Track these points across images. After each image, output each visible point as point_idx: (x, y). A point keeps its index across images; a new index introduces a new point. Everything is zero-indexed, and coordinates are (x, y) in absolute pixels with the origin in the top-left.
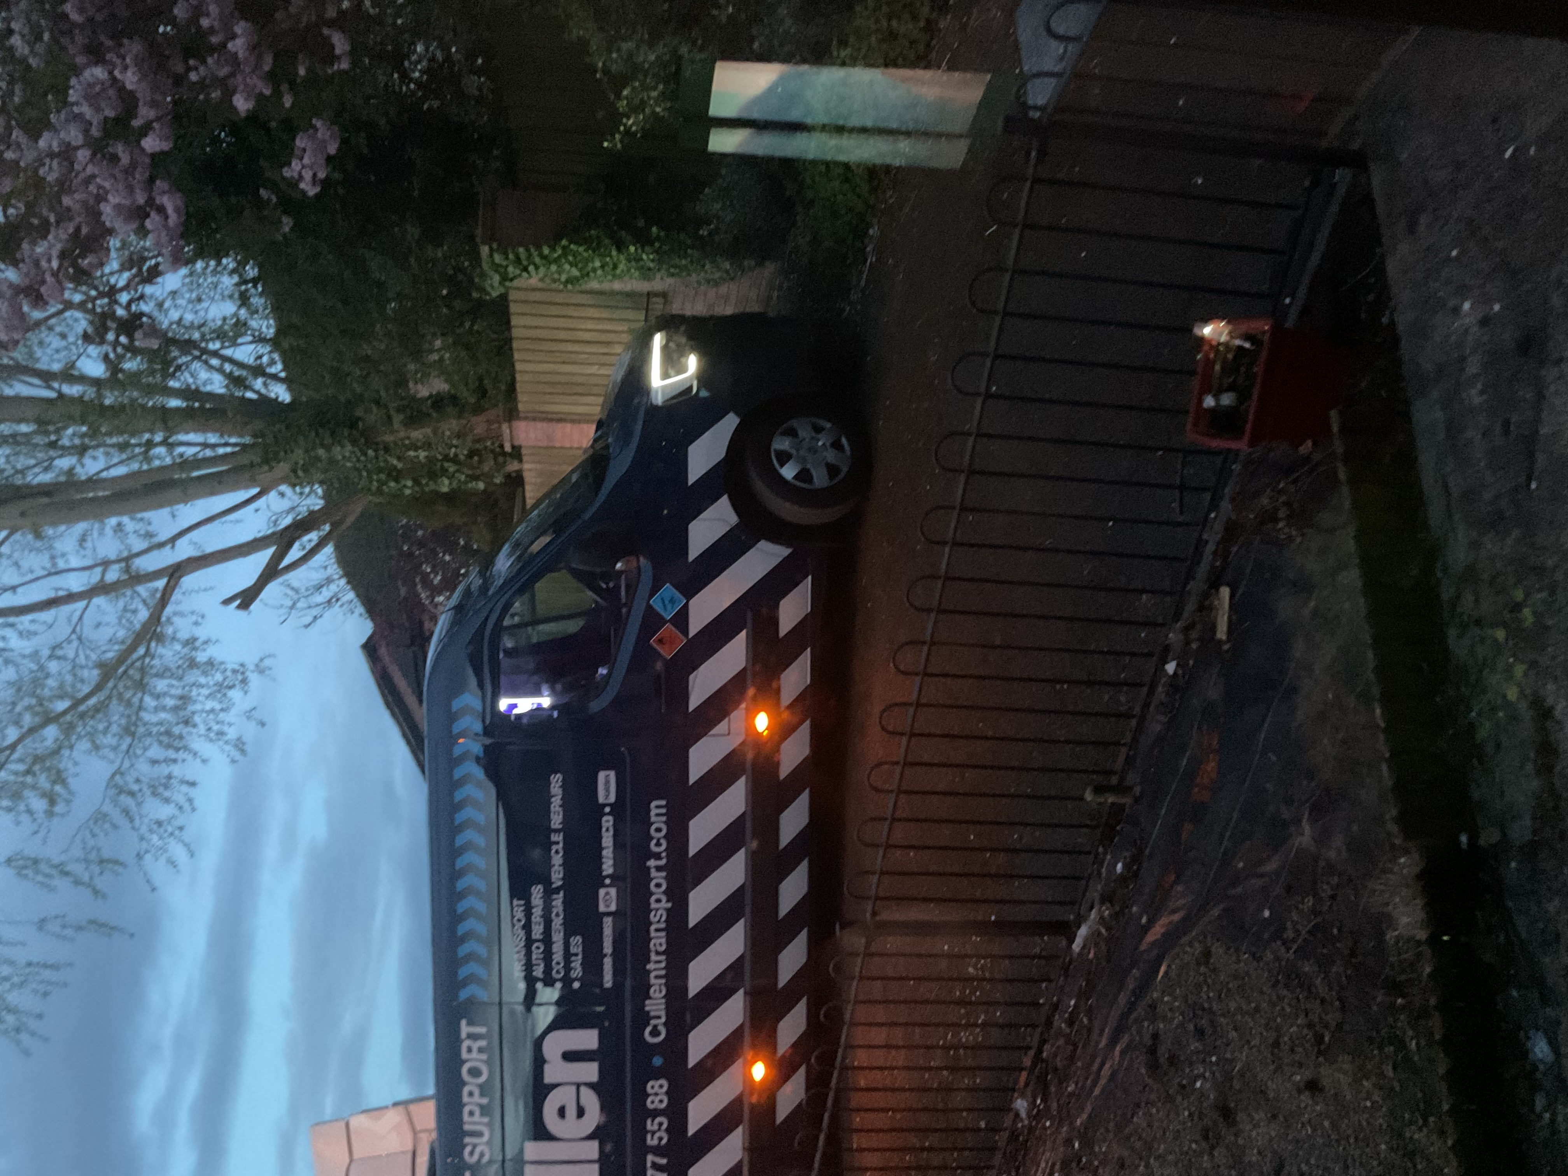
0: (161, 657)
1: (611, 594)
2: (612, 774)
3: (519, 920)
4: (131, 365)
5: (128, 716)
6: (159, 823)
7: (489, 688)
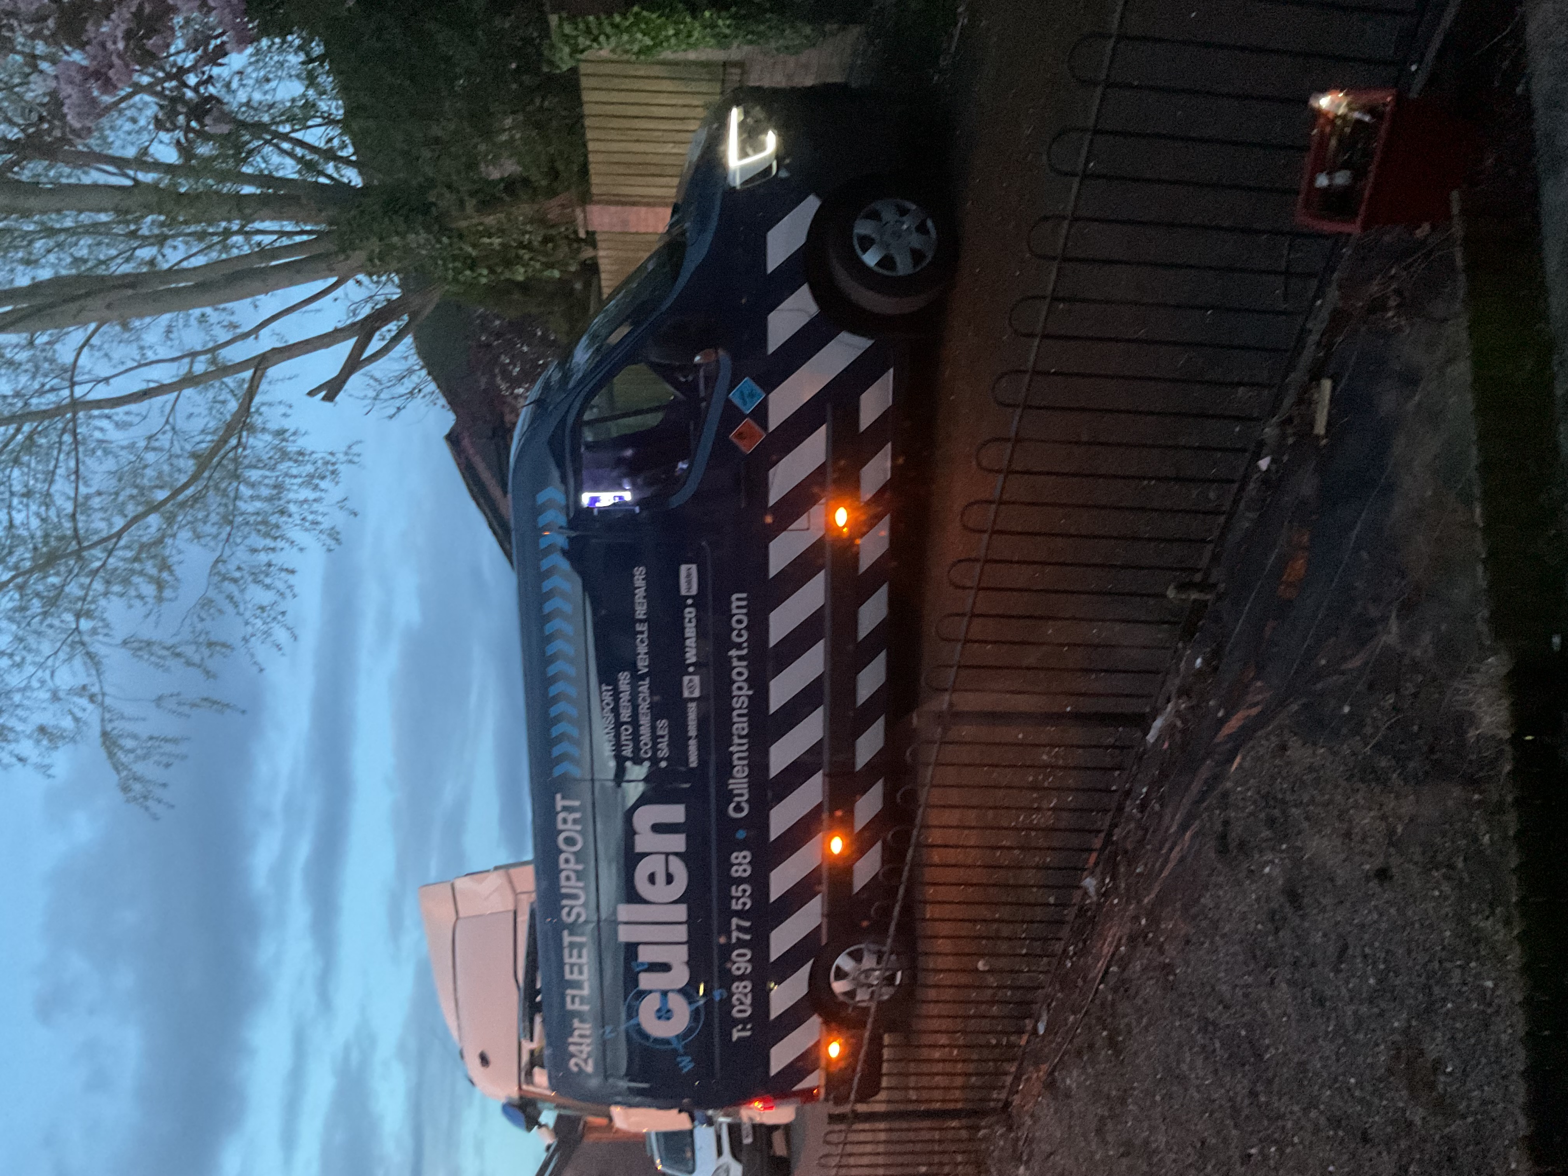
0: (253, 448)
1: (689, 389)
2: (694, 567)
3: (608, 704)
4: (204, 150)
5: (226, 505)
6: (262, 608)
7: (571, 482)
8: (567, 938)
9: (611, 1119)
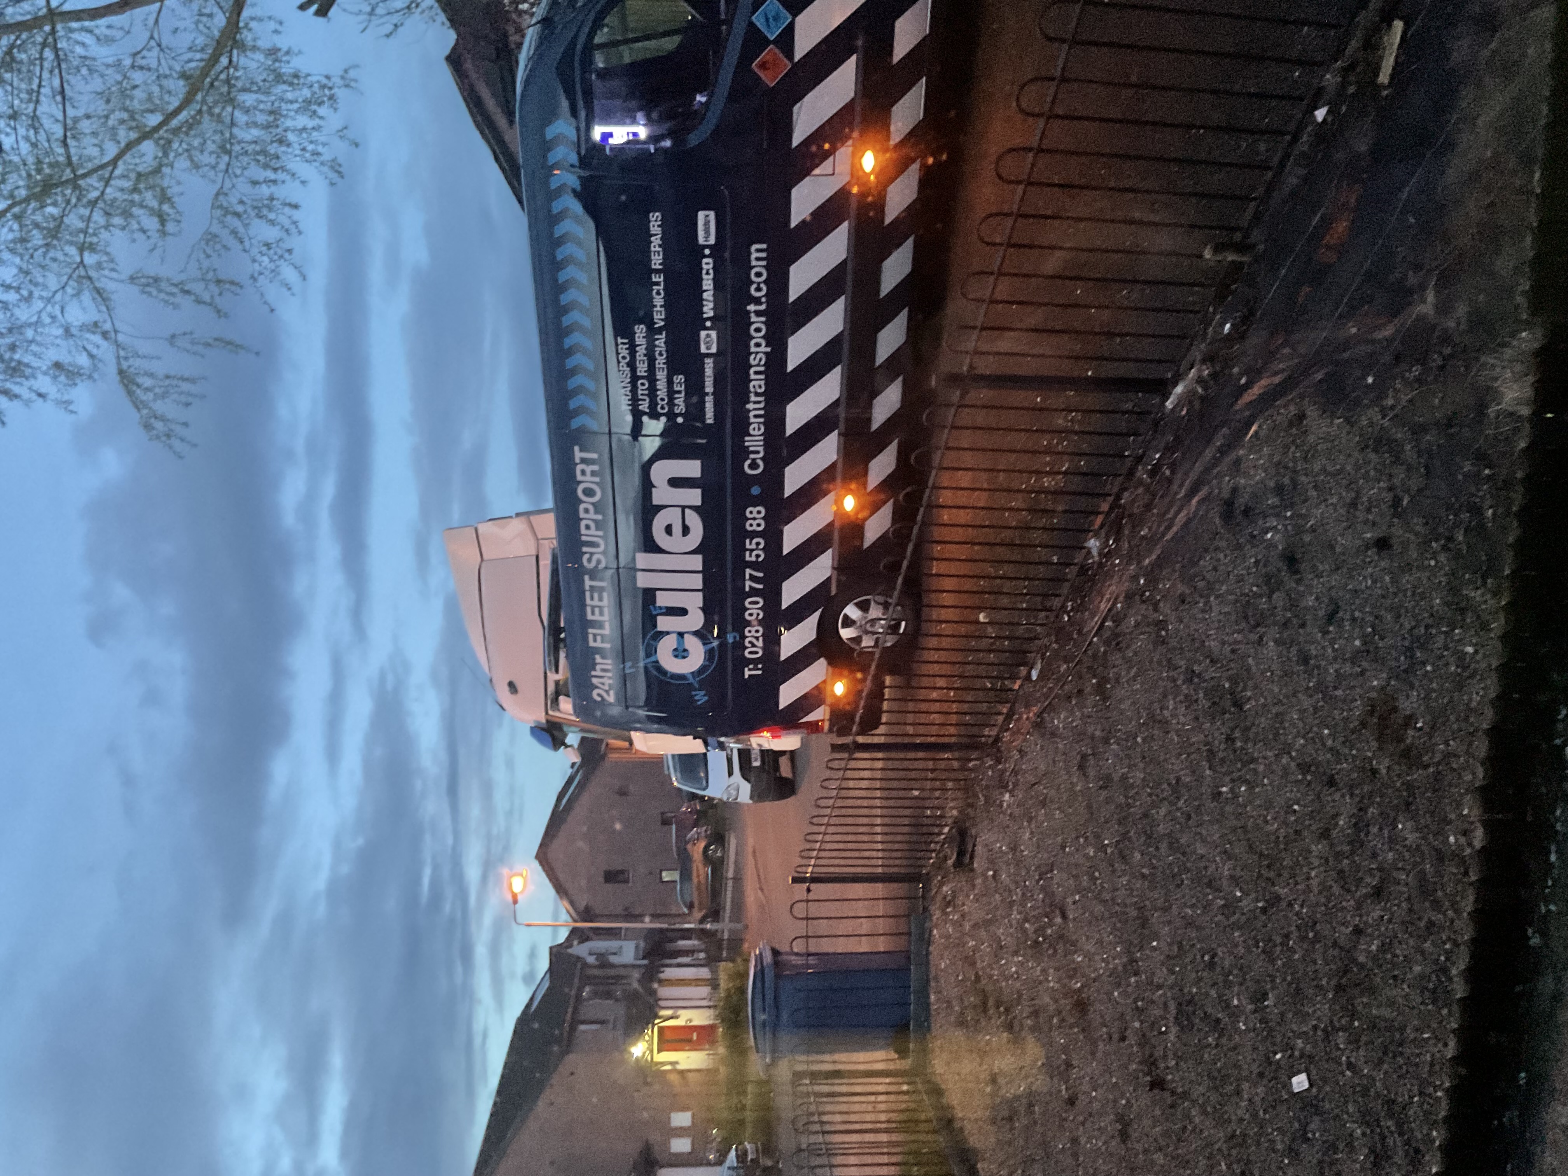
0: (245, 68)
1: (709, 9)
2: (712, 214)
3: (624, 358)
5: (222, 133)
6: (268, 245)
7: (583, 114)
8: (588, 583)
9: (631, 743)
